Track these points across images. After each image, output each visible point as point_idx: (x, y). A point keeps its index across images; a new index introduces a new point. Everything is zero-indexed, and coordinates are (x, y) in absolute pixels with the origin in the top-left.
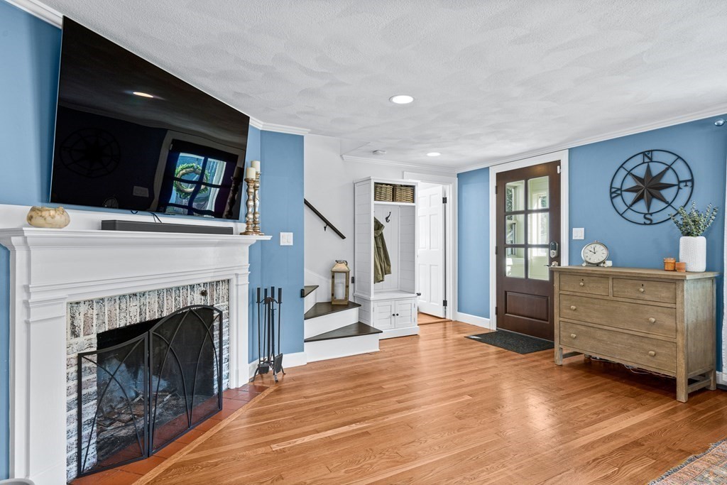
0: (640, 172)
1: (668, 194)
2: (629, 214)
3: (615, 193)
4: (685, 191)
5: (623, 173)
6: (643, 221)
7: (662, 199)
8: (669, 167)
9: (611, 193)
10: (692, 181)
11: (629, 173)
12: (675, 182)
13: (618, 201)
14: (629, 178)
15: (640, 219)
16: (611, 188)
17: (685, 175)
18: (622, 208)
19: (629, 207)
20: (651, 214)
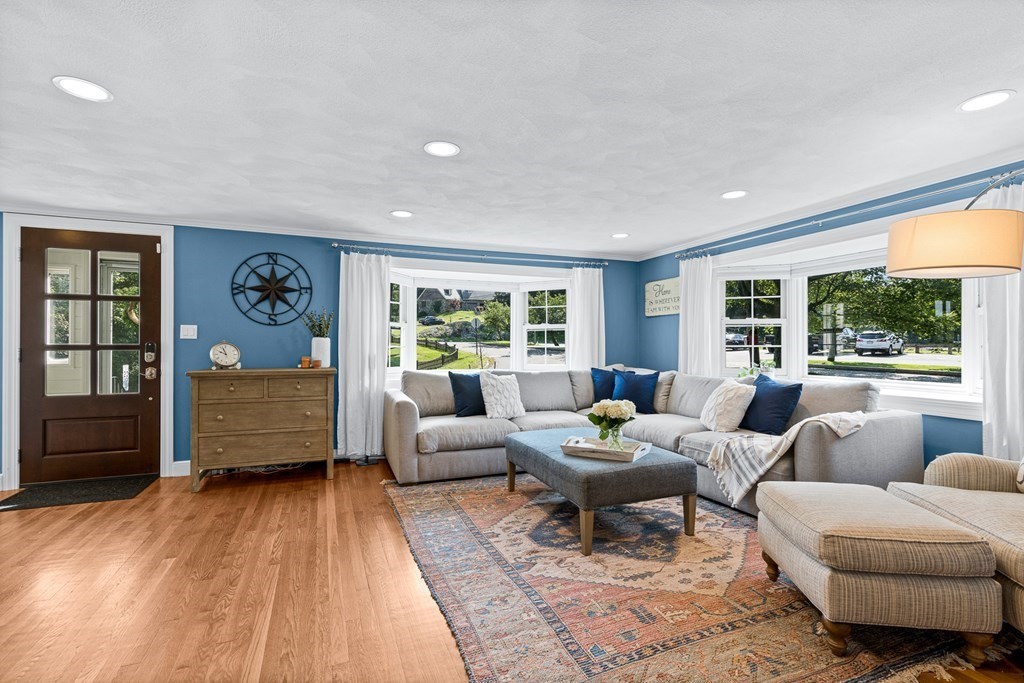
0: (265, 271)
1: (291, 297)
2: (253, 313)
3: (237, 290)
4: (305, 297)
5: (245, 270)
6: (268, 321)
7: (286, 302)
8: (292, 273)
9: (233, 289)
10: (311, 288)
11: (253, 271)
12: (297, 288)
13: (240, 298)
14: (253, 276)
15: (264, 319)
16: (233, 283)
17: (305, 283)
18: (245, 306)
19: (253, 306)
20: (276, 315)
